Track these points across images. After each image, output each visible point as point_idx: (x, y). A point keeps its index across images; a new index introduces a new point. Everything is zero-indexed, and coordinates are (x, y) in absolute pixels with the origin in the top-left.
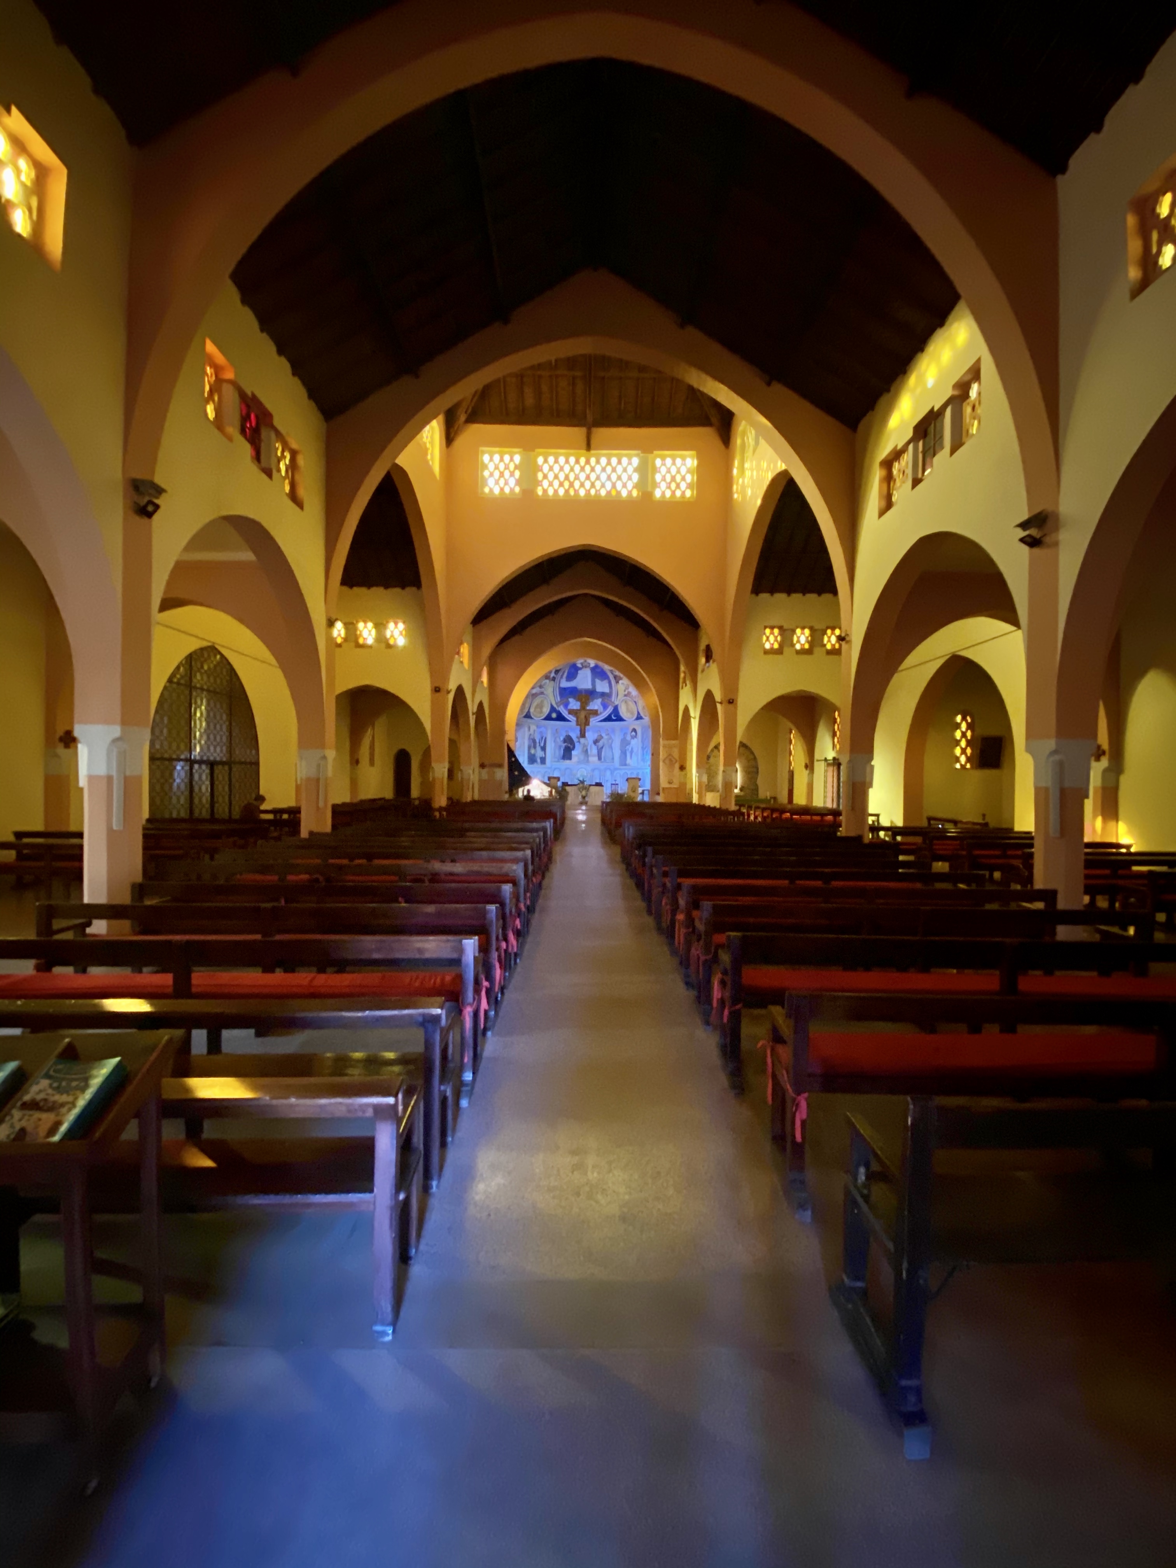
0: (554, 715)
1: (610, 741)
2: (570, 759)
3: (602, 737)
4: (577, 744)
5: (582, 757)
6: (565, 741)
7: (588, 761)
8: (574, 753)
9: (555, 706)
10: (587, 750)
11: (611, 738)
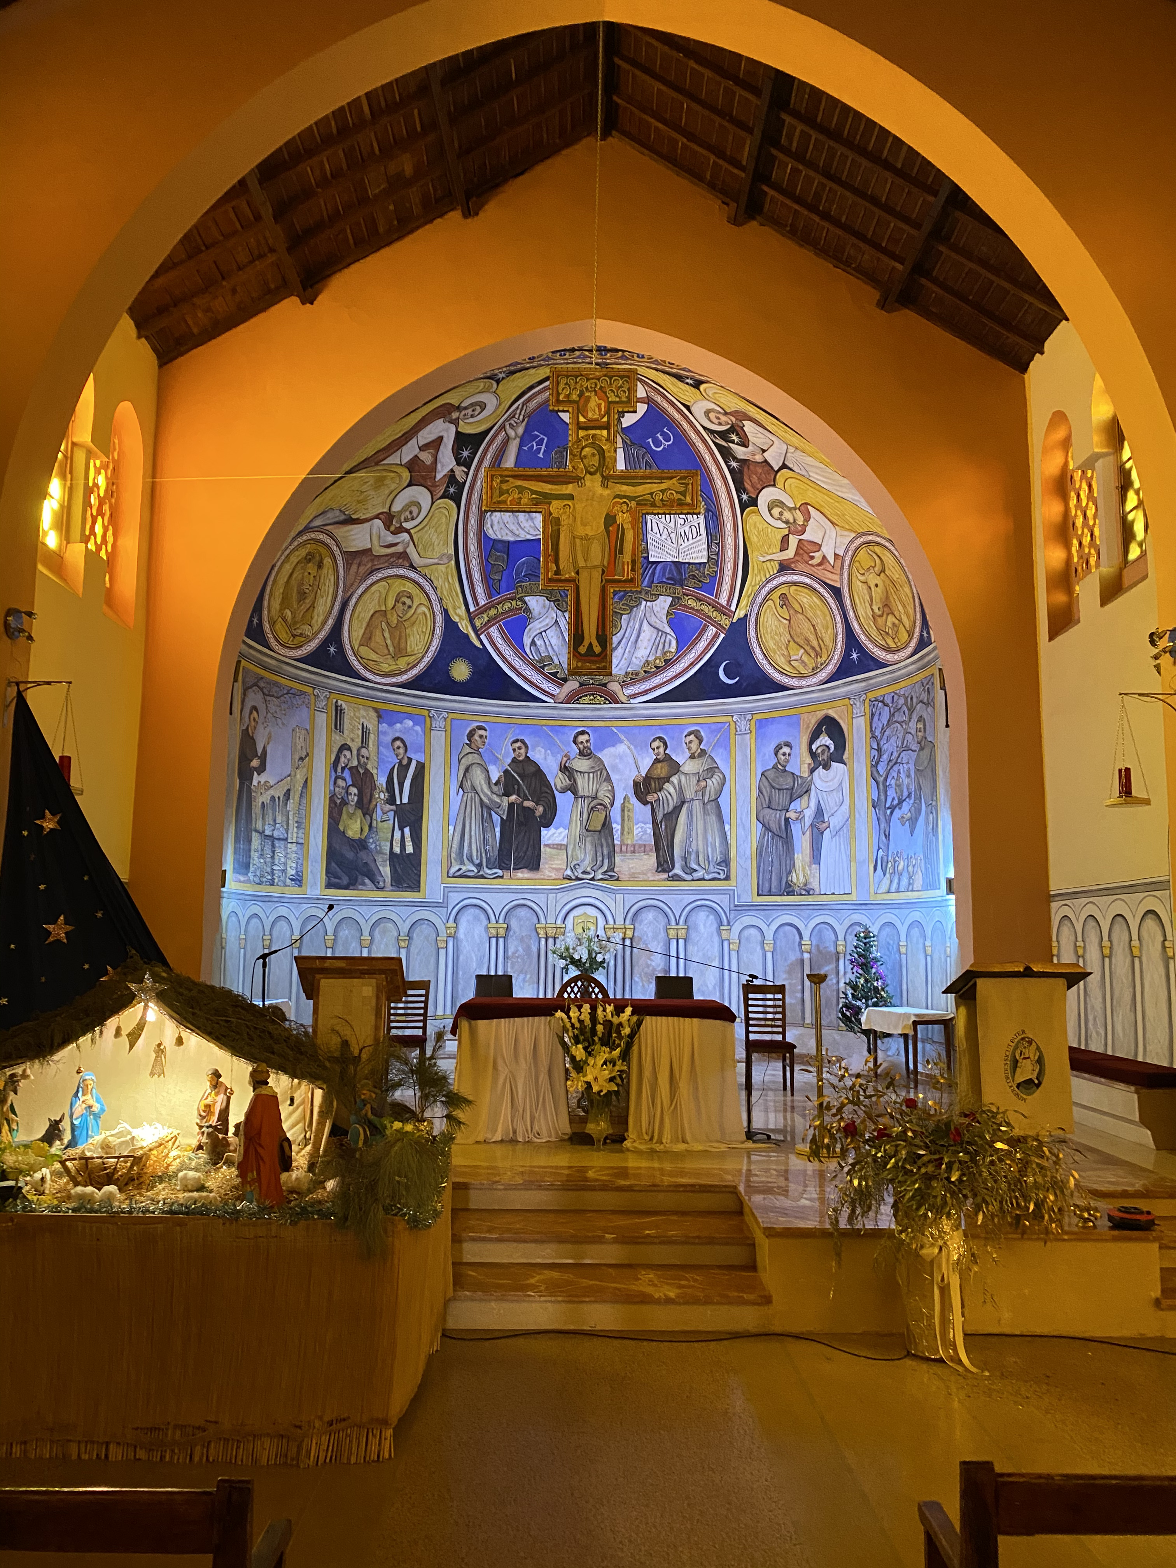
0: (461, 671)
1: (713, 783)
2: (533, 863)
3: (675, 768)
4: (564, 801)
5: (585, 857)
6: (508, 785)
7: (611, 875)
8: (550, 836)
9: (465, 626)
10: (607, 825)
11: (712, 770)
